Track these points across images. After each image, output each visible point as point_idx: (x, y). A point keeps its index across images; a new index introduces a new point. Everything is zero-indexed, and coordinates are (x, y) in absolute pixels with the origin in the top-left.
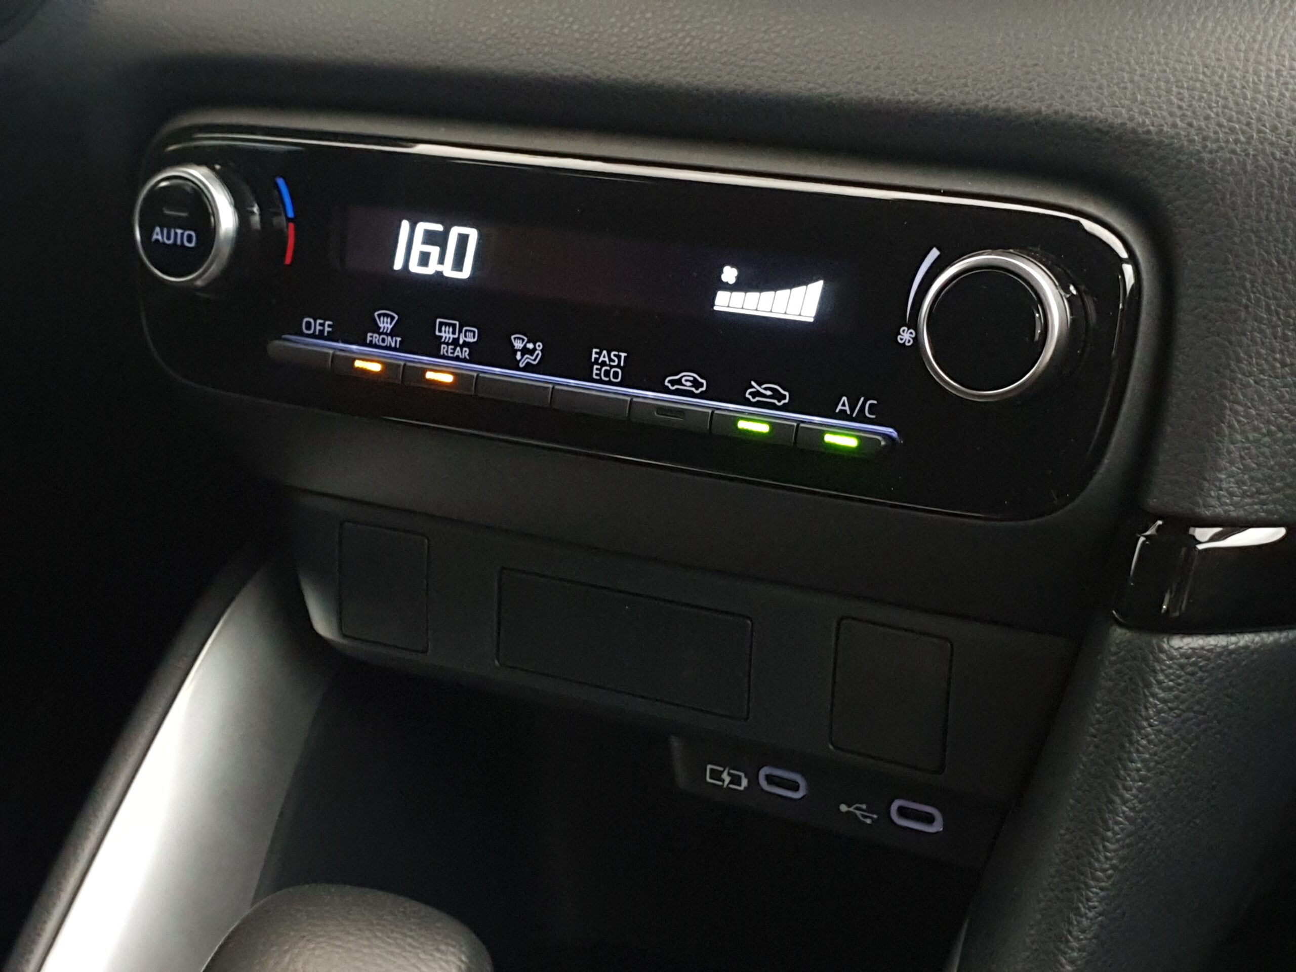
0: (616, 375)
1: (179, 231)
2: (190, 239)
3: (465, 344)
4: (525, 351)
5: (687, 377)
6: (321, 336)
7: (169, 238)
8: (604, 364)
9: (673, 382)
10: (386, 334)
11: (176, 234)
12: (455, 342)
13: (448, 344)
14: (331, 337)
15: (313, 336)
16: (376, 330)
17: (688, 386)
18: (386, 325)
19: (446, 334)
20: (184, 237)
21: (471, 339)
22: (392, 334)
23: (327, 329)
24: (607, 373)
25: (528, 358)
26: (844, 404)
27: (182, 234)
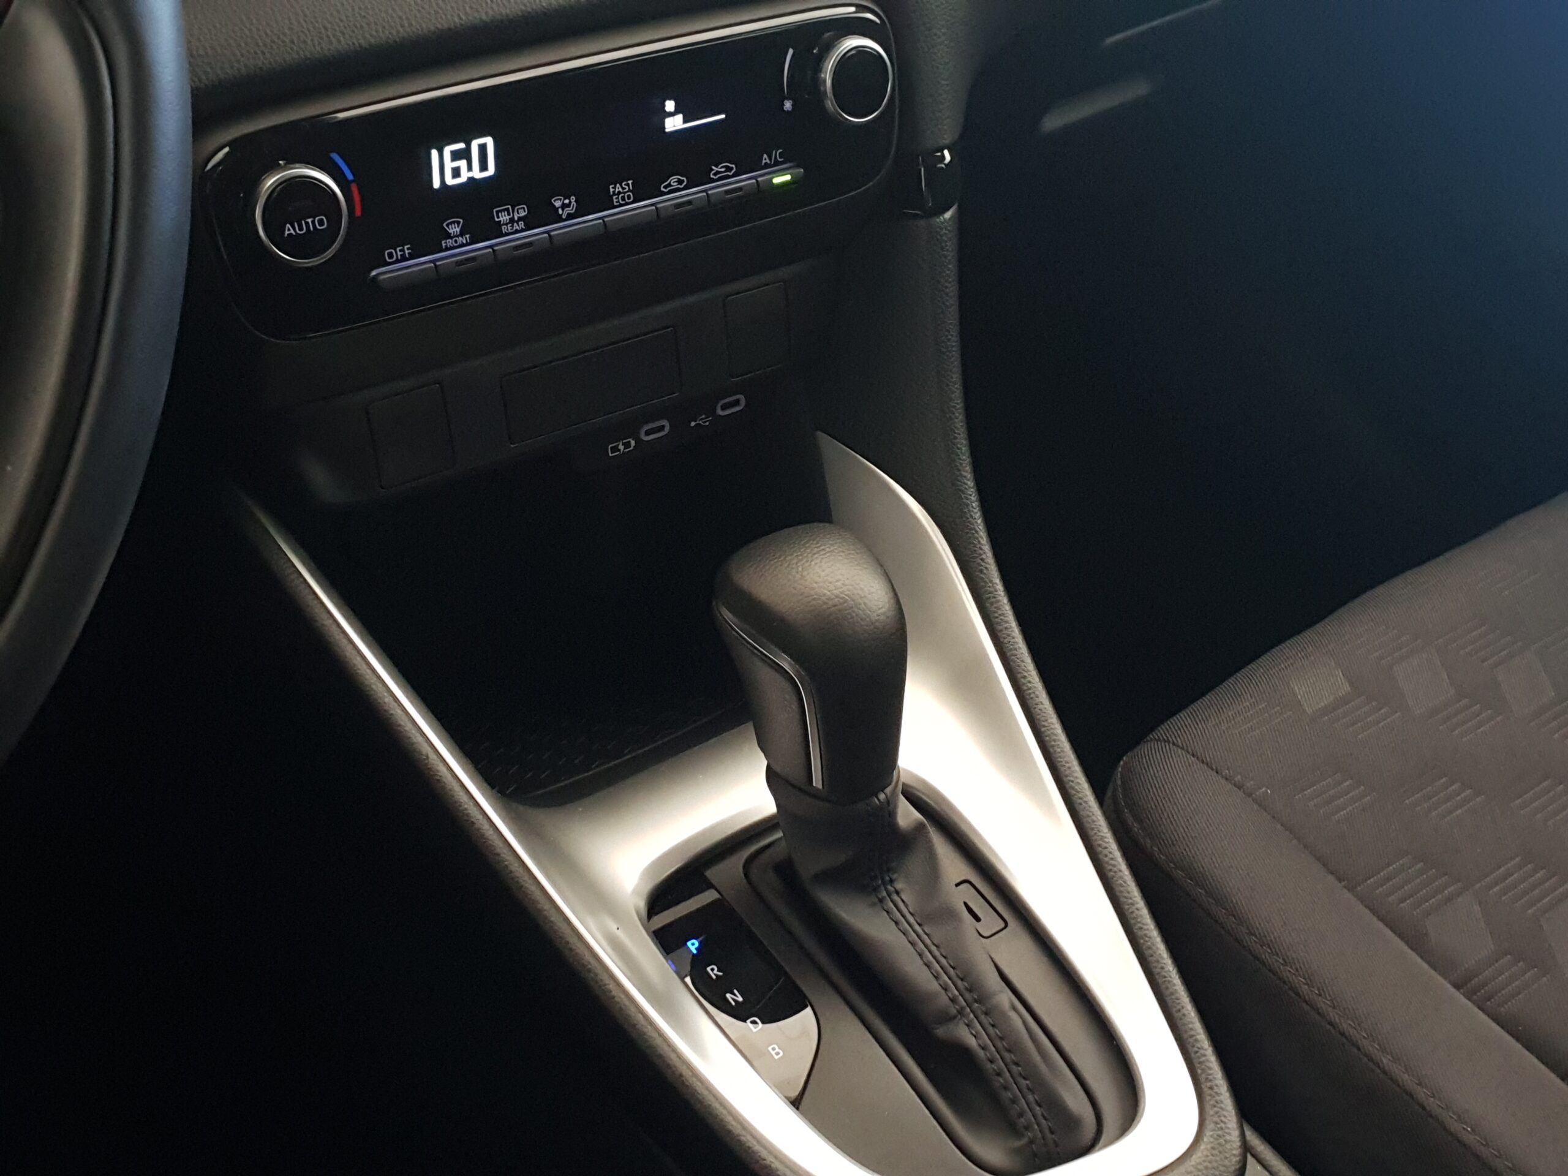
0: (629, 197)
1: (310, 220)
2: (321, 223)
3: (520, 219)
4: (564, 206)
5: (673, 180)
6: (404, 259)
7: (301, 229)
8: (619, 193)
9: (665, 187)
10: (457, 236)
11: (307, 224)
12: (512, 221)
13: (507, 224)
14: (412, 257)
15: (397, 261)
16: (449, 236)
17: (675, 185)
18: (454, 230)
19: (504, 218)
20: (316, 223)
21: (523, 214)
22: (462, 234)
23: (407, 252)
24: (623, 198)
25: (568, 210)
26: (765, 159)
27: (313, 222)
